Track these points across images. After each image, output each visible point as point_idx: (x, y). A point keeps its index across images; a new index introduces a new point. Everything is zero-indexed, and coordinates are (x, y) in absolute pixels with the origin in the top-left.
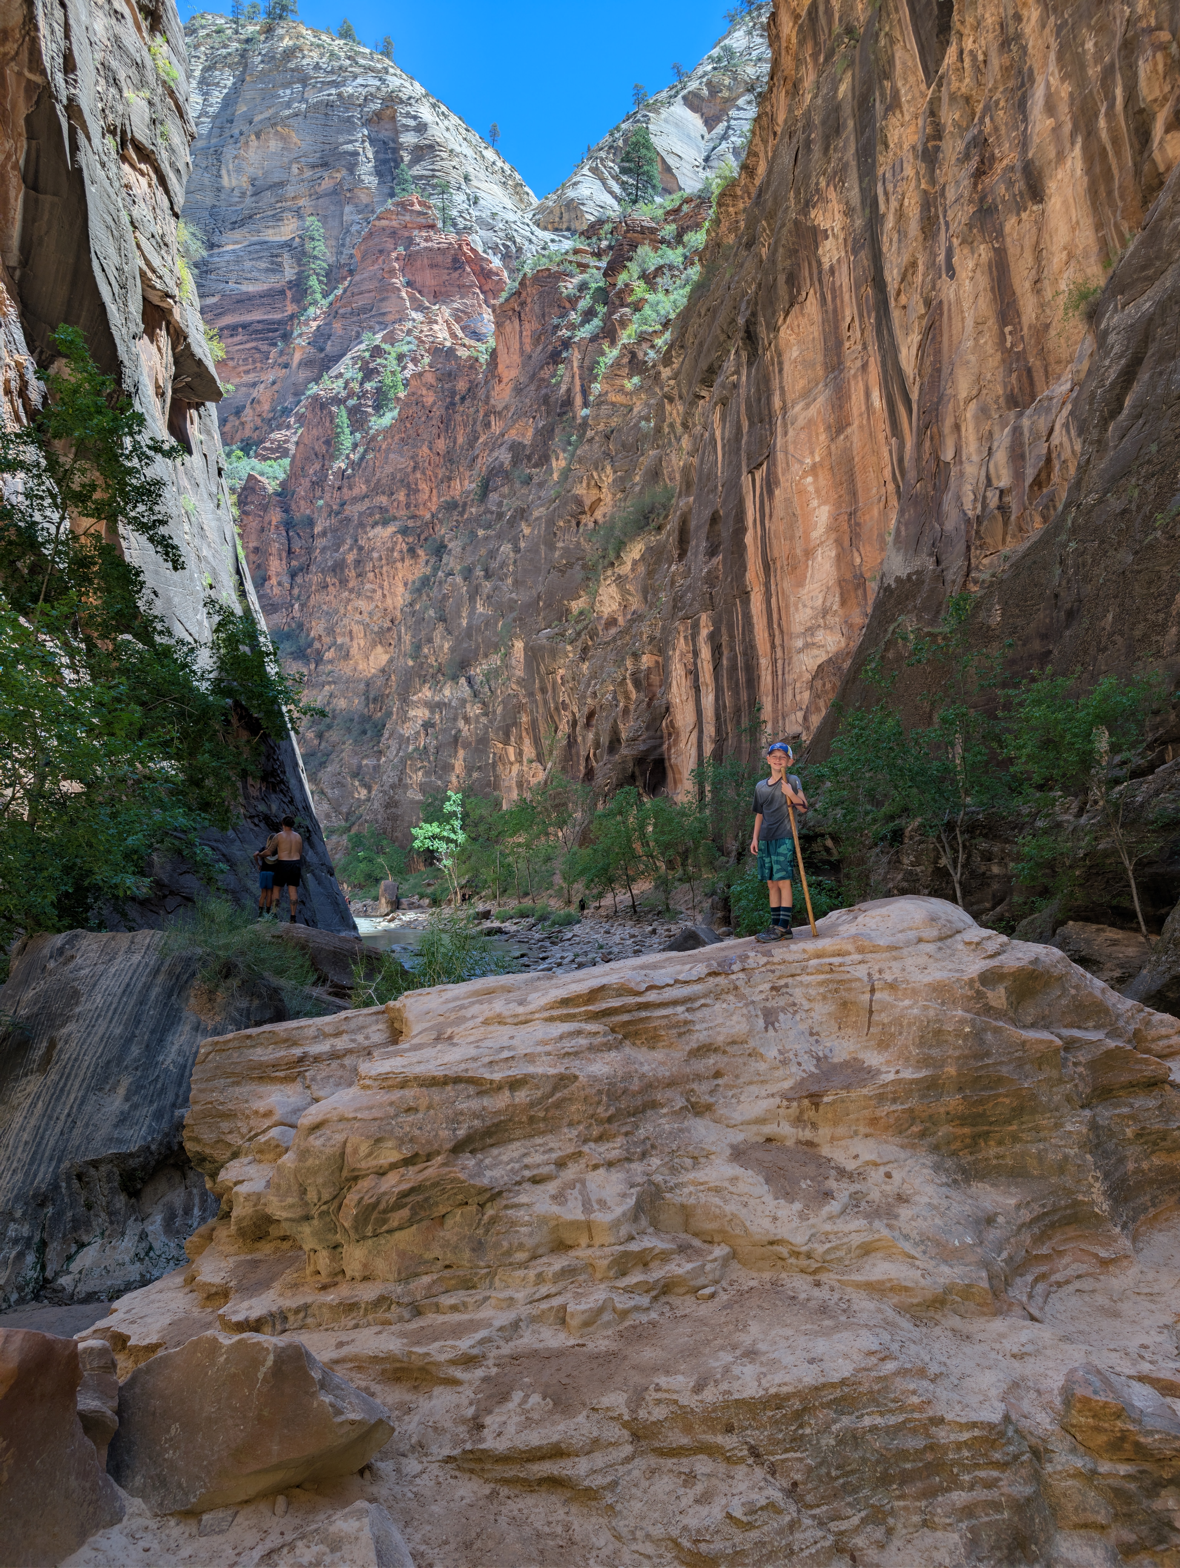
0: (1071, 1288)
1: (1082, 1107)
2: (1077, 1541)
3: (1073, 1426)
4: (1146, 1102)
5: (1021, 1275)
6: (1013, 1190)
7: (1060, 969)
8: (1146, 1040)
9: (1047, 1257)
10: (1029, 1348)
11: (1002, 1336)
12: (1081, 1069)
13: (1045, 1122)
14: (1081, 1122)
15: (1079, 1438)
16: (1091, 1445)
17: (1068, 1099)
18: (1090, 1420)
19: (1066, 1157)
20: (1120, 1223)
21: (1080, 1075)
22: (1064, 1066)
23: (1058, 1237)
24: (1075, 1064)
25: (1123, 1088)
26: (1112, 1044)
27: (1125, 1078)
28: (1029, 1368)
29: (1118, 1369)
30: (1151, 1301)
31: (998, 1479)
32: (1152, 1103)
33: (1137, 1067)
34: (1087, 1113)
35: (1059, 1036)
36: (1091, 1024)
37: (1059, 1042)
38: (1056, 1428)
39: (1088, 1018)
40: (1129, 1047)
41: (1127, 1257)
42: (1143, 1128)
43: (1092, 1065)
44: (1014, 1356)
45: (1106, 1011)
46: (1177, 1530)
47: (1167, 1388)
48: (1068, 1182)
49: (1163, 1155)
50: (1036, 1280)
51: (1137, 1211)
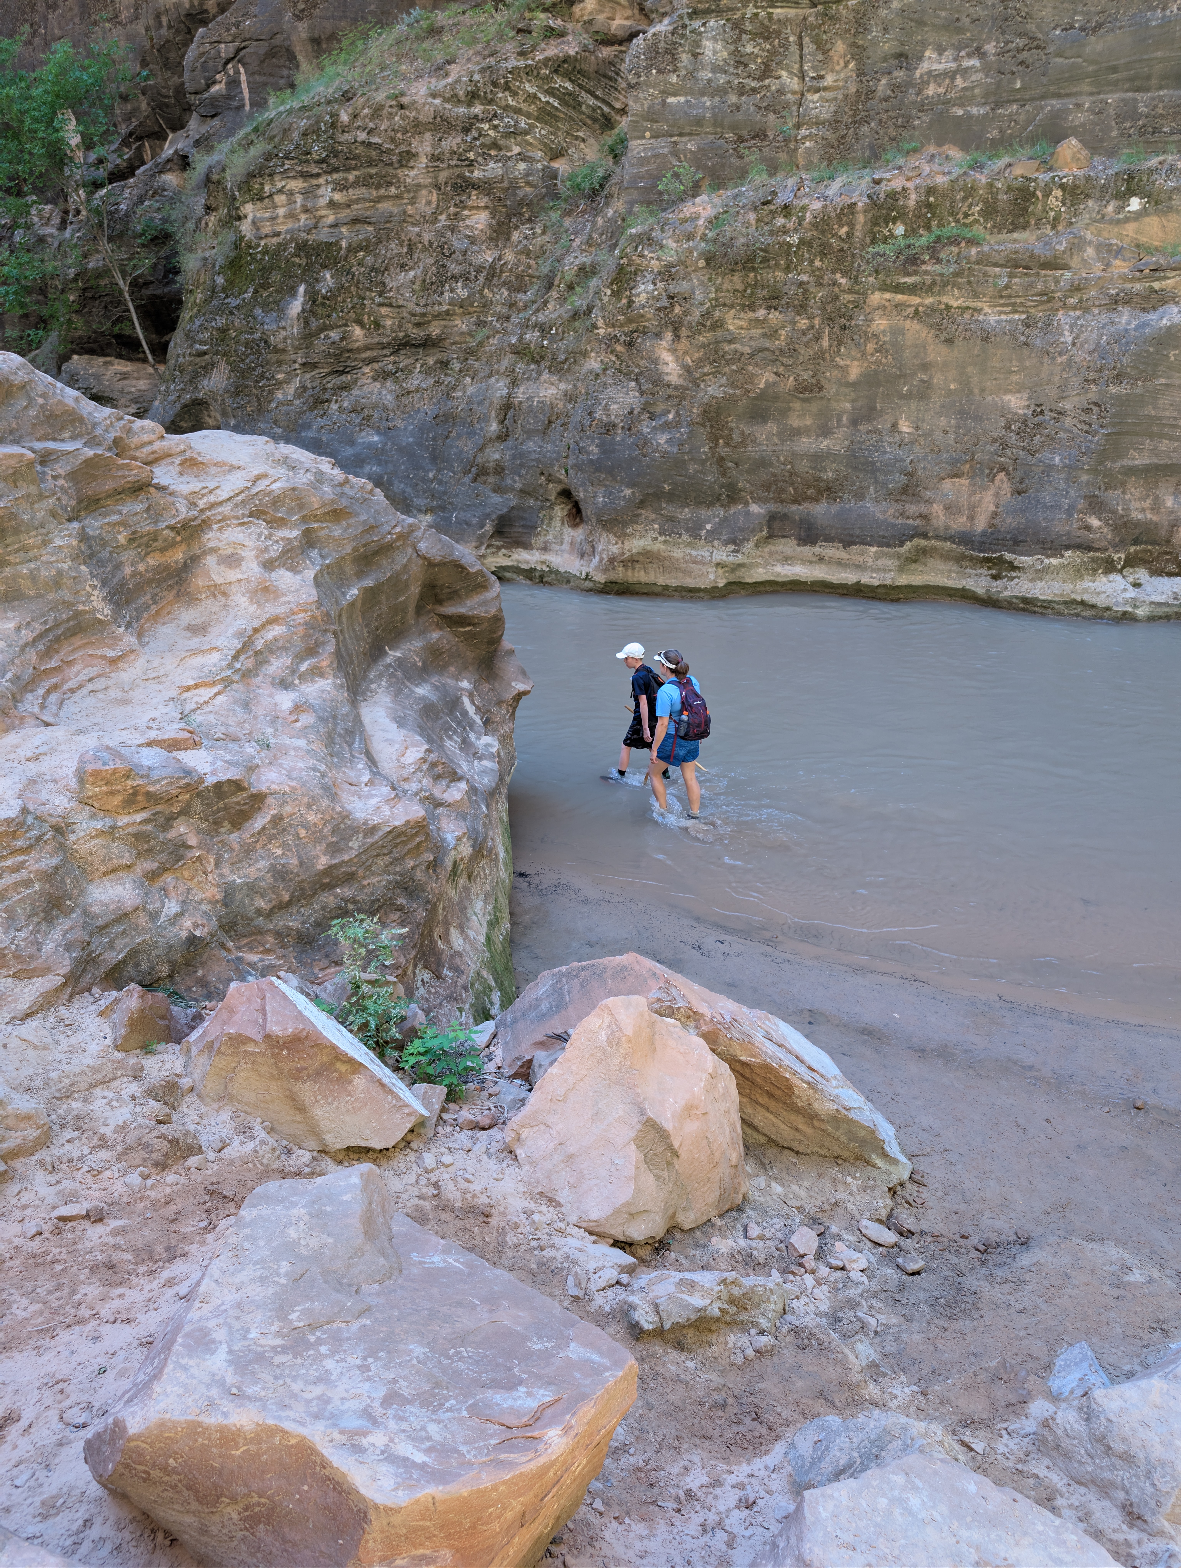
0: (84, 691)
1: (69, 520)
2: (107, 884)
3: (89, 798)
4: (134, 507)
5: (32, 691)
6: (10, 614)
7: (21, 377)
8: (130, 449)
9: (57, 669)
10: (44, 749)
11: (17, 746)
12: (61, 482)
13: (31, 540)
14: (70, 535)
15: (97, 805)
16: (109, 807)
17: (53, 514)
18: (104, 788)
19: (60, 572)
20: (123, 623)
21: (62, 488)
22: (43, 480)
23: (65, 648)
24: (55, 478)
25: (109, 496)
26: (90, 453)
27: (109, 486)
28: (45, 765)
29: (129, 742)
30: (160, 683)
31: (23, 862)
32: (139, 507)
33: (120, 473)
34: (75, 525)
35: (33, 451)
36: (67, 435)
37: (30, 455)
38: (74, 804)
39: (62, 429)
40: (108, 454)
41: (132, 651)
42: (134, 533)
43: (72, 476)
44: (29, 760)
45: (81, 420)
46: (191, 847)
47: (173, 745)
48: (67, 596)
49: (157, 555)
50: (49, 692)
51: (139, 611)
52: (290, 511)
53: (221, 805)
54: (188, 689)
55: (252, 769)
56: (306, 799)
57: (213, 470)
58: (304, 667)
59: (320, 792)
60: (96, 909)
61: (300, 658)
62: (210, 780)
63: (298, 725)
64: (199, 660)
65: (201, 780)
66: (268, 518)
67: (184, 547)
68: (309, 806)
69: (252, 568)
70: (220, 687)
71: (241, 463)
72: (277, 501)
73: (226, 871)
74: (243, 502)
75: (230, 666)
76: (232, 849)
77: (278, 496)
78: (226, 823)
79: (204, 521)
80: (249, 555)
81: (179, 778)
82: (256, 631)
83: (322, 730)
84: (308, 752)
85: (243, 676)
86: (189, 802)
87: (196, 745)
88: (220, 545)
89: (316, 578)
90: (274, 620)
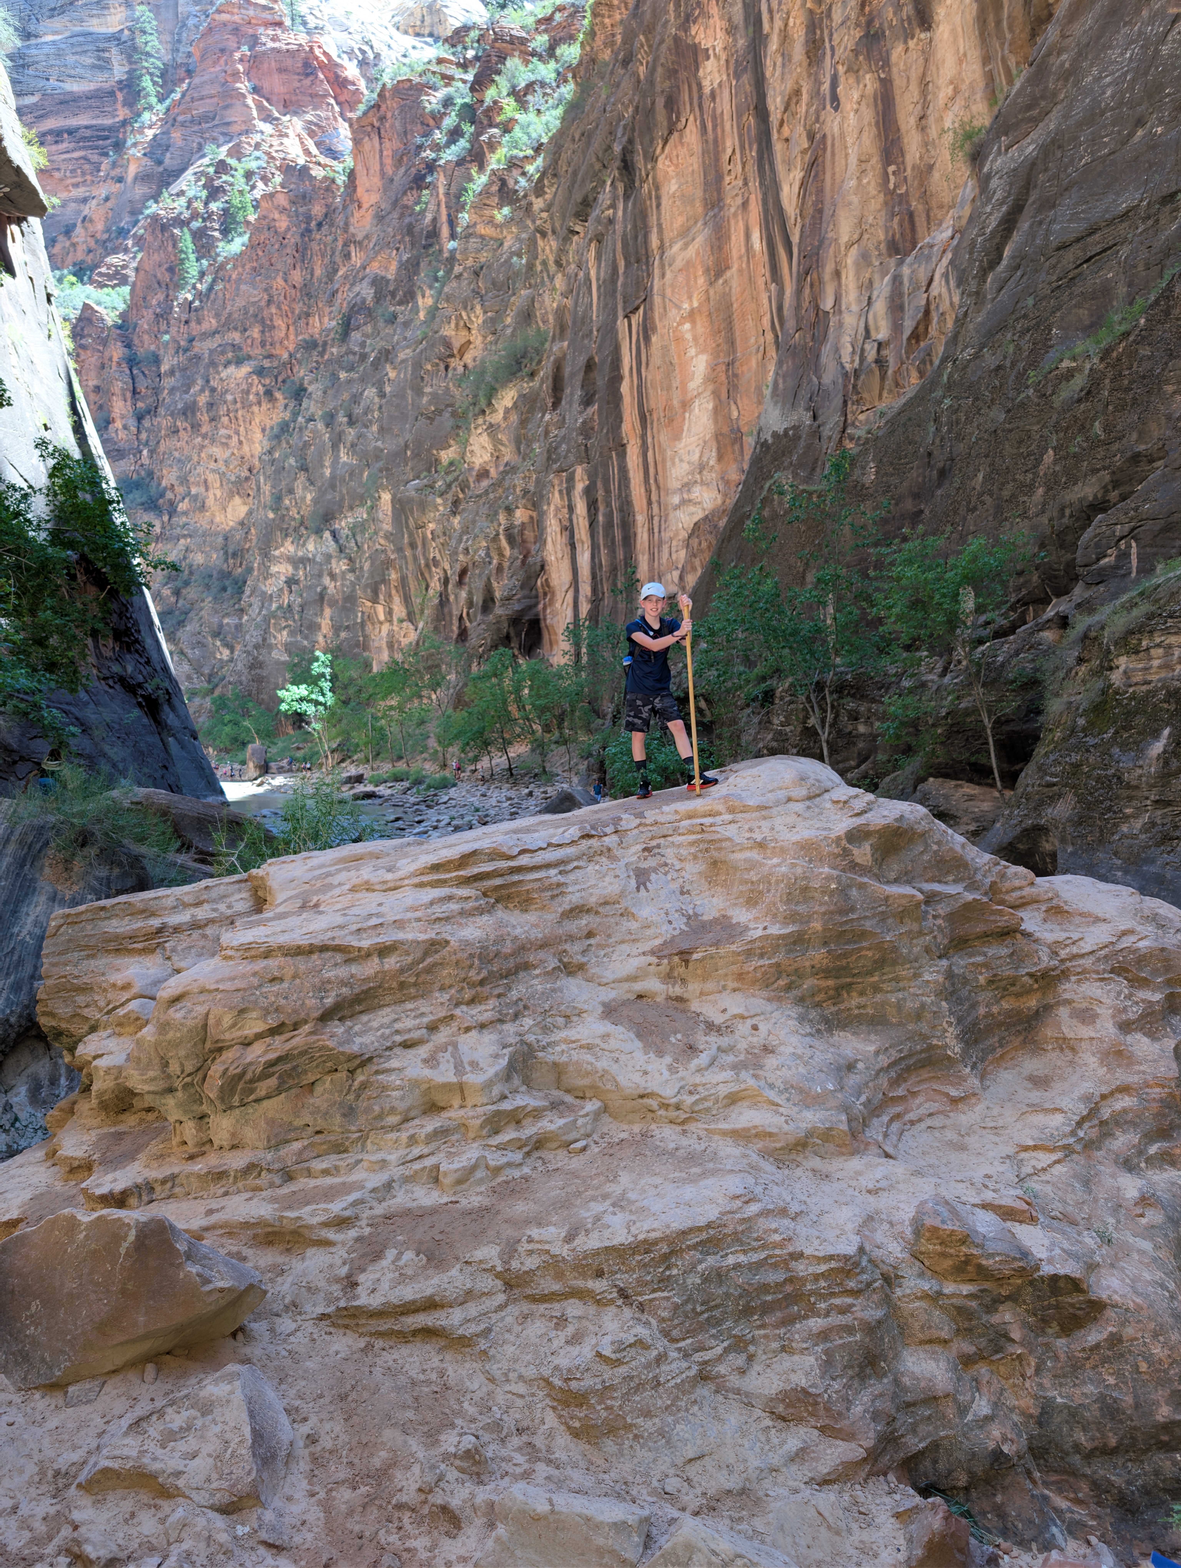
0: (923, 1125)
1: (940, 957)
2: (922, 1356)
3: (922, 1253)
4: (998, 951)
5: (878, 1116)
6: (873, 1037)
7: (924, 826)
8: (1001, 892)
9: (902, 1098)
10: (883, 1184)
11: (859, 1173)
12: (940, 922)
13: (904, 972)
14: (938, 972)
15: (927, 1264)
16: (938, 1269)
17: (927, 950)
18: (938, 1247)
19: (923, 1005)
20: (970, 1064)
21: (939, 927)
22: (925, 919)
23: (913, 1079)
24: (935, 917)
25: (978, 938)
26: (969, 897)
27: (980, 928)
28: (883, 1202)
29: (964, 1199)
30: (995, 1134)
31: (852, 1306)
32: (1004, 952)
33: (992, 918)
34: (944, 963)
35: (921, 891)
36: (951, 878)
37: (920, 897)
38: (906, 1255)
39: (948, 872)
40: (985, 899)
41: (975, 1095)
42: (995, 975)
43: (951, 917)
44: (869, 1192)
45: (966, 866)
46: (1013, 1341)
47: (1008, 1214)
48: (924, 1028)
49: (1012, 1000)
50: (892, 1120)
51: (986, 1052)
52: (1155, 972)
53: (1053, 1301)
54: (1026, 1149)
55: (1092, 1267)
56: (1152, 1325)
57: (1077, 920)
58: (1153, 1149)
59: (1170, 1320)
60: (906, 1381)
61: (1150, 1137)
62: (1047, 1270)
63: (1144, 1221)
64: (1039, 1119)
65: (1037, 1268)
66: (1130, 976)
67: (1039, 995)
68: (1156, 1335)
69: (1106, 1028)
70: (1059, 1155)
71: (1107, 916)
72: (1142, 959)
73: (1047, 1382)
74: (1106, 957)
75: (1073, 1133)
76: (1056, 1358)
77: (1144, 956)
78: (1054, 1324)
79: (1063, 972)
80: (1105, 1012)
81: (1015, 1259)
82: (1104, 1097)
83: (1171, 1235)
84: (1155, 1260)
85: (1085, 1146)
86: (1020, 1288)
87: (1033, 1220)
88: (1075, 997)
89: (1176, 1049)
90: (1124, 1089)
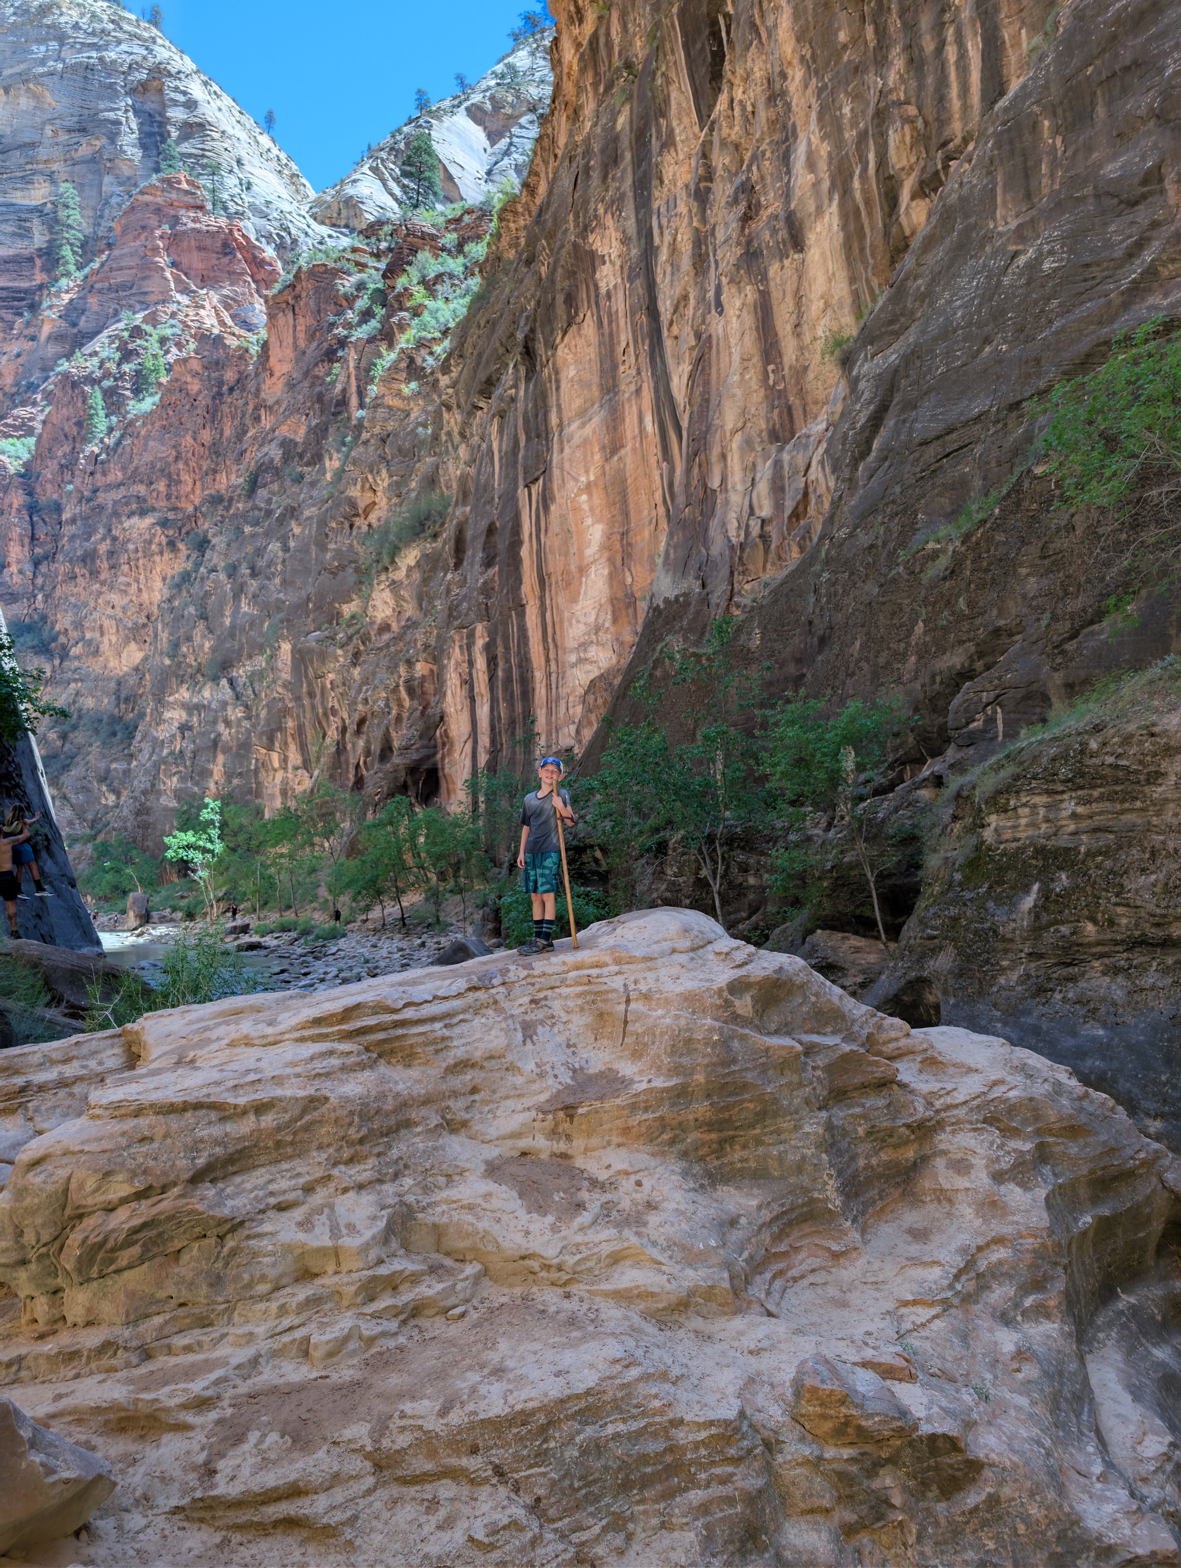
0: (805, 1282)
1: (819, 1109)
2: (804, 1527)
3: (802, 1416)
4: (876, 1102)
5: (761, 1273)
6: (755, 1191)
7: (802, 978)
8: (878, 1043)
9: (785, 1254)
10: (765, 1344)
11: (741, 1333)
12: (819, 1073)
13: (785, 1124)
14: (818, 1124)
15: (808, 1427)
16: (818, 1432)
17: (807, 1102)
18: (818, 1409)
19: (804, 1158)
20: (851, 1217)
21: (818, 1078)
22: (804, 1070)
23: (796, 1234)
24: (814, 1068)
25: (856, 1089)
26: (847, 1048)
27: (858, 1079)
28: (765, 1363)
29: (845, 1357)
30: (877, 1289)
31: (733, 1475)
32: (881, 1102)
33: (869, 1069)
34: (824, 1114)
35: (800, 1042)
36: (829, 1029)
37: (799, 1048)
38: (787, 1419)
39: (826, 1024)
40: (862, 1050)
41: (856, 1249)
42: (873, 1127)
43: (829, 1069)
44: (751, 1352)
45: (843, 1017)
46: (893, 1506)
47: (887, 1372)
48: (805, 1181)
49: (890, 1151)
50: (774, 1277)
51: (866, 1205)
52: (1025, 1122)
53: (932, 1462)
54: (906, 1304)
55: (969, 1425)
56: (1028, 1484)
57: (951, 1070)
58: (1028, 1302)
59: (1046, 1478)
60: (788, 1554)
61: (1026, 1289)
62: (925, 1429)
63: (1020, 1376)
64: (918, 1273)
65: (916, 1428)
66: (1002, 1126)
67: (916, 1146)
68: (1032, 1495)
69: (981, 1178)
70: (937, 1310)
71: (979, 1066)
72: (1012, 1109)
73: (928, 1550)
74: (978, 1107)
75: (951, 1287)
76: (937, 1524)
77: (1014, 1105)
78: (934, 1487)
79: (938, 1122)
80: (979, 1162)
81: (893, 1418)
82: (980, 1249)
83: (1047, 1390)
84: (1031, 1416)
85: (963, 1300)
86: (899, 1450)
87: (912, 1378)
88: (951, 1148)
89: (1047, 1198)
90: (999, 1241)
